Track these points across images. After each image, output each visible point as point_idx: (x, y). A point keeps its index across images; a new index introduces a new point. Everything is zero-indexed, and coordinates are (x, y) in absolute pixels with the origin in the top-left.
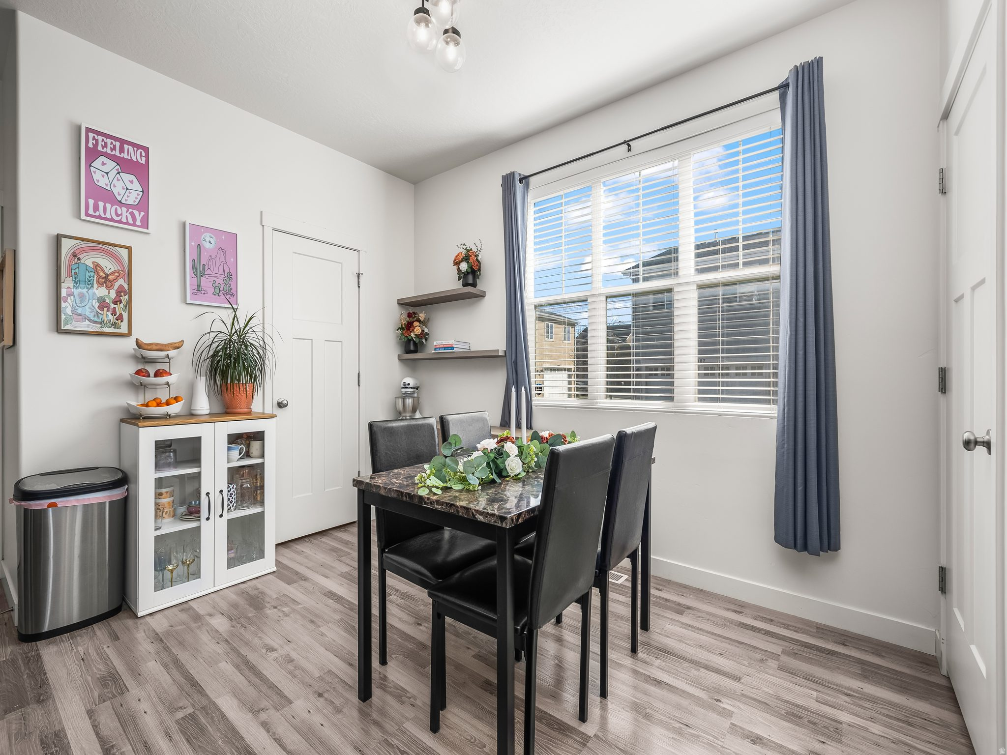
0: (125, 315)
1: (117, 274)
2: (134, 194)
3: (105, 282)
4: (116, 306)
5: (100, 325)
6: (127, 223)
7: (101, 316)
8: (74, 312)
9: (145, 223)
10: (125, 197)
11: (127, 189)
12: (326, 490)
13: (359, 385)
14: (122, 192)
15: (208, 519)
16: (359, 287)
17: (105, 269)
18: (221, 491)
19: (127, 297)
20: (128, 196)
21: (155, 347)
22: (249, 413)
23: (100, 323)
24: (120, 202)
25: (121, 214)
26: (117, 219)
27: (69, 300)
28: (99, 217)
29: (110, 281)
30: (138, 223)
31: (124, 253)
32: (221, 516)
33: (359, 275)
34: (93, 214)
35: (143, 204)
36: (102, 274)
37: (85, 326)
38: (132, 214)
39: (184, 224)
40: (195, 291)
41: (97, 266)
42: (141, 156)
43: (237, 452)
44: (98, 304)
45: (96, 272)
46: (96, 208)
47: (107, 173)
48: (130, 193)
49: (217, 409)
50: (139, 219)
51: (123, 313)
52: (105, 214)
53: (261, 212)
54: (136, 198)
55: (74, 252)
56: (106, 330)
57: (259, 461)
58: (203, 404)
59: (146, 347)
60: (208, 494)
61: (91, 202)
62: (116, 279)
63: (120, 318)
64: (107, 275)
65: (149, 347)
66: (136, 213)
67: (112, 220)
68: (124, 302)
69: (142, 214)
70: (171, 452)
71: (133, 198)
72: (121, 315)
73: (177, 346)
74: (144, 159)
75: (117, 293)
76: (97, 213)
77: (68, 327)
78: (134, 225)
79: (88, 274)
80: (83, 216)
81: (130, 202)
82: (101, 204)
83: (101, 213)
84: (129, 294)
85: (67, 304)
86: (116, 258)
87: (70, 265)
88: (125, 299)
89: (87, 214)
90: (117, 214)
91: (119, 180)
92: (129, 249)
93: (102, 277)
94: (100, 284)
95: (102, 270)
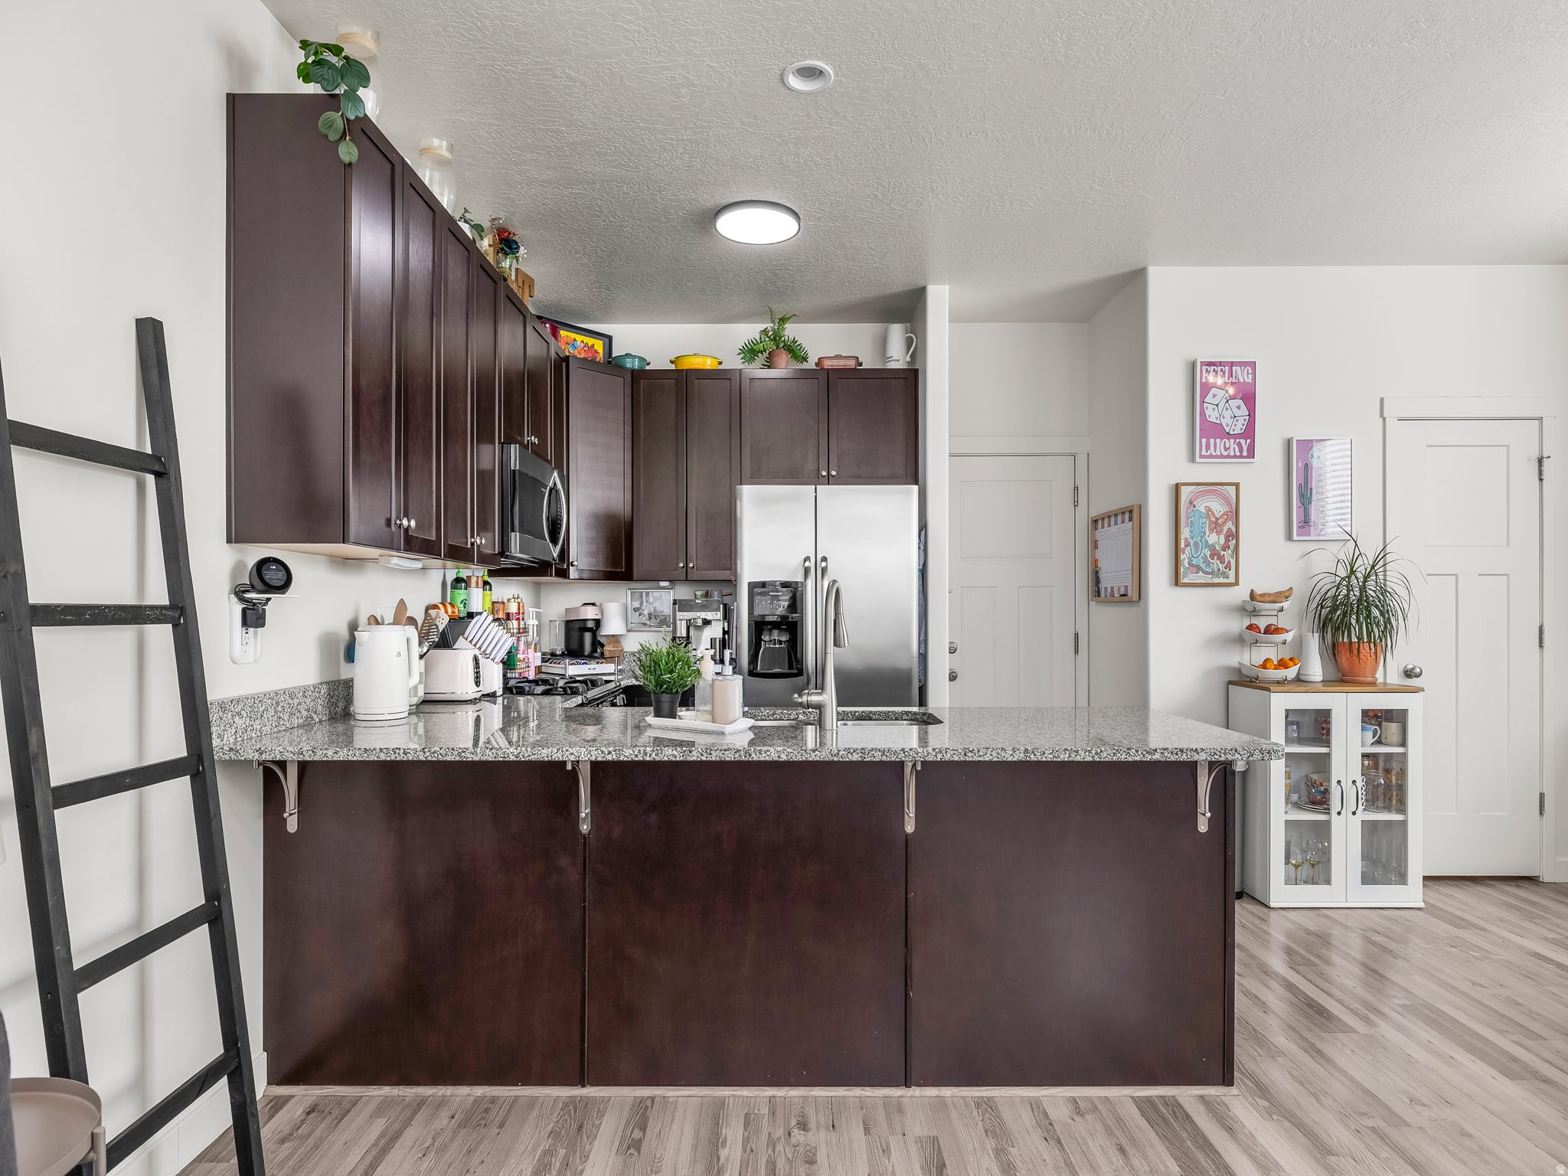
0: (1233, 562)
1: (1225, 517)
2: (1241, 420)
3: (1215, 528)
4: (1225, 553)
5: (1211, 576)
6: (1235, 457)
7: (1211, 565)
8: (1190, 563)
9: (1251, 454)
10: (1233, 427)
11: (1235, 417)
12: (1480, 814)
13: (1541, 646)
14: (1230, 422)
15: (1339, 813)
16: (1541, 480)
17: (1215, 512)
18: (1354, 782)
19: (1234, 541)
20: (1235, 425)
21: (1268, 599)
22: (1374, 684)
23: (1211, 573)
24: (1228, 433)
25: (1229, 448)
26: (1225, 453)
27: (1186, 552)
28: (1211, 456)
29: (1220, 526)
30: (1245, 453)
31: (1232, 490)
32: (1354, 813)
33: (1540, 461)
34: (1206, 454)
35: (1249, 432)
36: (1213, 519)
37: (1201, 578)
38: (1239, 445)
39: (1289, 442)
40: (1302, 524)
41: (1209, 510)
42: (1248, 374)
43: (1371, 734)
44: (1209, 553)
45: (1208, 517)
46: (1208, 448)
47: (1217, 405)
48: (1237, 421)
49: (1333, 676)
50: (1245, 448)
51: (1231, 560)
52: (1215, 452)
53: (1382, 400)
54: (1243, 425)
55: (1191, 500)
56: (1216, 580)
57: (1400, 750)
58: (1316, 668)
59: (1259, 599)
60: (1339, 782)
61: (1204, 441)
62: (1225, 523)
63: (1228, 567)
64: (1217, 519)
65: (1262, 599)
66: (1243, 441)
67: (1222, 457)
68: (1232, 548)
69: (1249, 441)
70: (1294, 724)
71: (1239, 428)
72: (1229, 562)
73: (1286, 595)
74: (1250, 376)
75: (1225, 538)
76: (1208, 454)
77: (1185, 580)
78: (1241, 457)
79: (1201, 521)
80: (1198, 459)
81: (1238, 431)
82: (1212, 441)
83: (1212, 451)
84: (1237, 537)
85: (1185, 556)
86: (1226, 499)
87: (1187, 514)
88: (1232, 543)
89: (1202, 457)
90: (1226, 449)
91: (1227, 409)
92: (1237, 485)
93: (1213, 523)
94: (1211, 530)
95: (1213, 514)
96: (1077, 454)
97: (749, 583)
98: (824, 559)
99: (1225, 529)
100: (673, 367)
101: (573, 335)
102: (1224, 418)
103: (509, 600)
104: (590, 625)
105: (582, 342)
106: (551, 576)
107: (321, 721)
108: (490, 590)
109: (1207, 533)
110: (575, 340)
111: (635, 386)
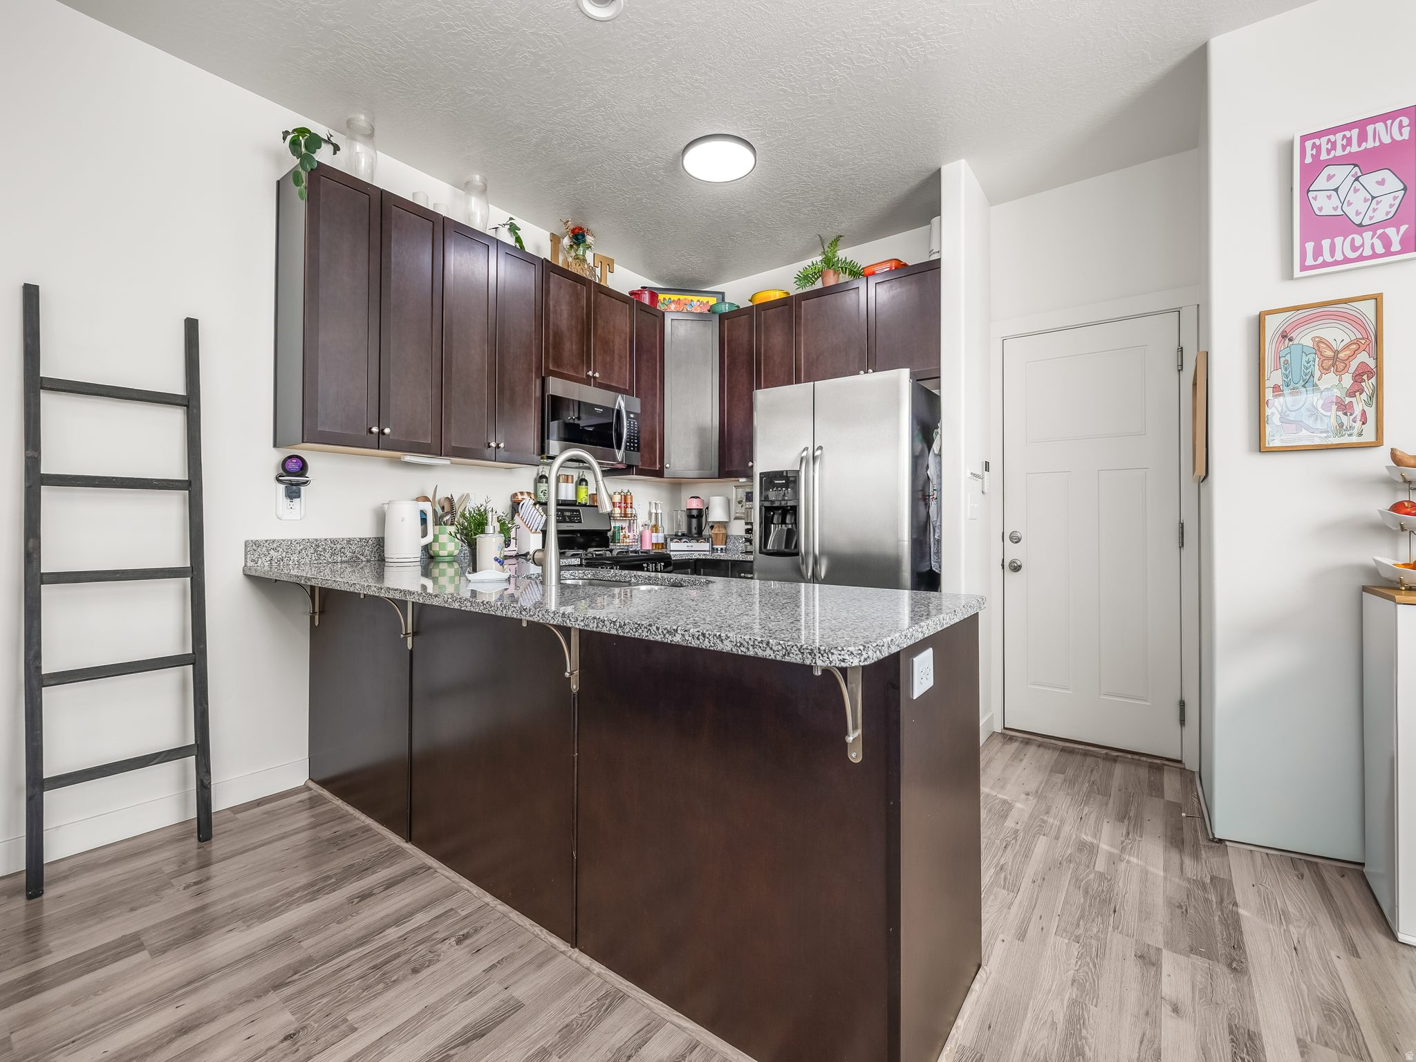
0: (1371, 413)
1: (1354, 347)
2: (1387, 201)
3: (1333, 365)
4: (1353, 400)
5: (1328, 434)
6: (1375, 256)
7: (1328, 419)
8: (1285, 419)
10: (1370, 213)
11: (1373, 198)
14: (1364, 207)
17: (1333, 342)
19: (1373, 380)
20: (1374, 210)
23: (1326, 431)
24: (1360, 225)
25: (1363, 245)
26: (1356, 255)
28: (1325, 265)
29: (1343, 361)
30: (1396, 247)
31: (1367, 307)
34: (1314, 263)
35: (1404, 213)
36: (1329, 353)
38: (1383, 237)
41: (1319, 342)
42: (1401, 127)
45: (1319, 352)
46: (1318, 254)
47: (1337, 190)
48: (1378, 203)
50: (1396, 239)
51: (1367, 408)
52: (1333, 256)
54: (1391, 207)
55: (1285, 332)
56: (1337, 441)
59: (1411, 462)
61: (1310, 246)
62: (1352, 356)
63: (1361, 418)
64: (1337, 352)
66: (1390, 230)
67: (1346, 260)
68: (1368, 391)
69: (1404, 228)
71: (1384, 210)
72: (1363, 412)
74: (1406, 130)
75: (1355, 377)
76: (1320, 260)
77: (1276, 443)
78: (1388, 253)
79: (1305, 358)
80: (1297, 273)
81: (1380, 216)
82: (1326, 243)
83: (1327, 256)
84: (1377, 373)
85: (1273, 410)
86: (1356, 321)
87: (1278, 352)
88: (1369, 385)
89: (1304, 268)
90: (1354, 249)
91: (1356, 191)
92: (1377, 299)
93: (1328, 358)
94: (1326, 370)
95: (1329, 346)
96: (1181, 308)
97: (761, 474)
98: (821, 448)
99: (1354, 365)
100: (751, 304)
101: (690, 298)
102: (1349, 204)
103: (615, 493)
104: (695, 513)
105: (699, 301)
106: (633, 474)
107: (368, 561)
108: (587, 485)
109: (1317, 374)
110: (692, 301)
111: (721, 326)
